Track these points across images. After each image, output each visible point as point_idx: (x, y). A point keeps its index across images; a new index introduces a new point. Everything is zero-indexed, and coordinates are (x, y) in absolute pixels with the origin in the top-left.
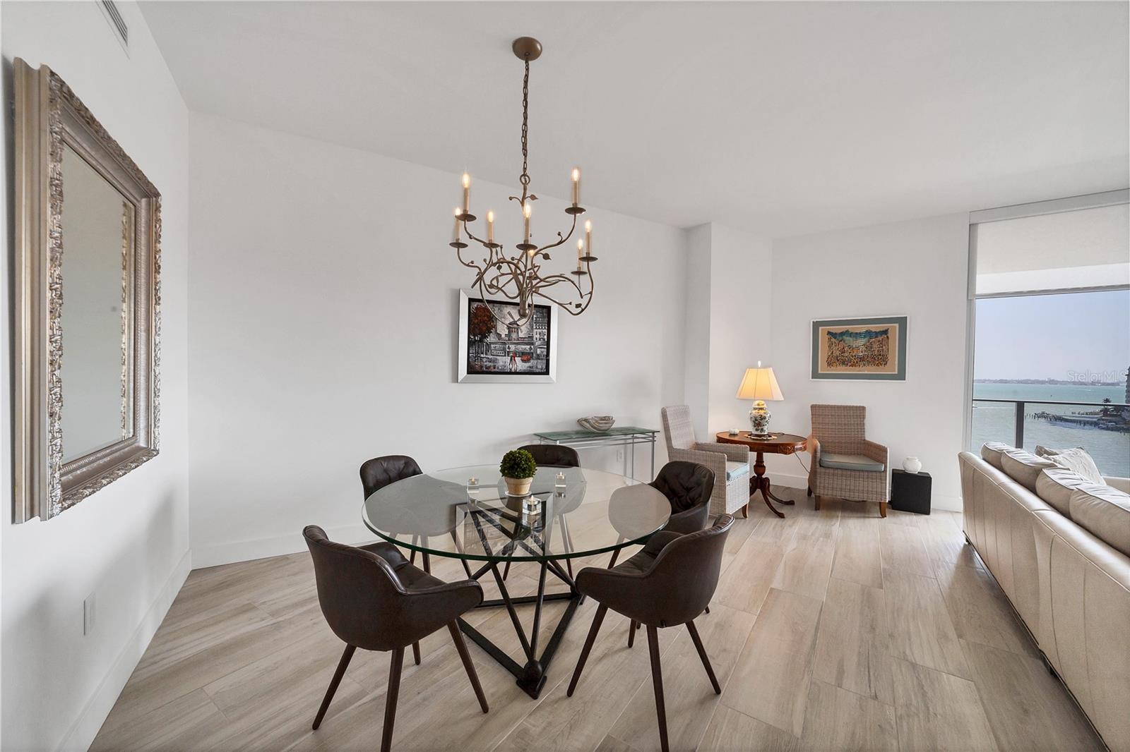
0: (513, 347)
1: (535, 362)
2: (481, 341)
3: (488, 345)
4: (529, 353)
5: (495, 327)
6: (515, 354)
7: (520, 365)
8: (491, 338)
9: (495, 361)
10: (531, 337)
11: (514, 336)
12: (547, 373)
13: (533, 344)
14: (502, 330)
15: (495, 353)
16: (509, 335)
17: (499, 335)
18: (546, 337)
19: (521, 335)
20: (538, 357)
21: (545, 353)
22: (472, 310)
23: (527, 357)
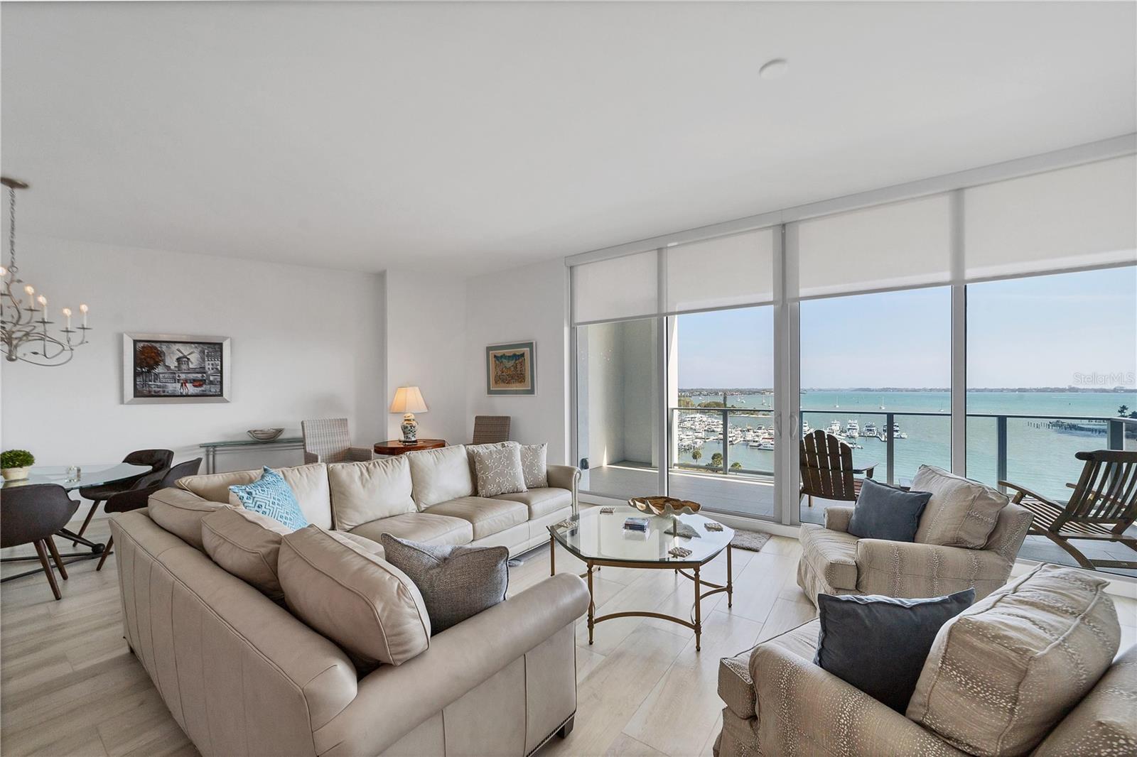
0: (183, 376)
1: (208, 386)
2: (149, 372)
3: (157, 375)
4: (201, 380)
5: (163, 361)
6: (186, 381)
7: (191, 389)
8: (160, 369)
9: (164, 387)
10: (204, 368)
11: (184, 367)
12: (221, 395)
13: (205, 373)
14: (171, 362)
15: (164, 380)
16: (179, 367)
17: (168, 368)
18: (219, 367)
19: (191, 366)
20: (211, 383)
21: (219, 380)
22: (138, 349)
23: (197, 383)
